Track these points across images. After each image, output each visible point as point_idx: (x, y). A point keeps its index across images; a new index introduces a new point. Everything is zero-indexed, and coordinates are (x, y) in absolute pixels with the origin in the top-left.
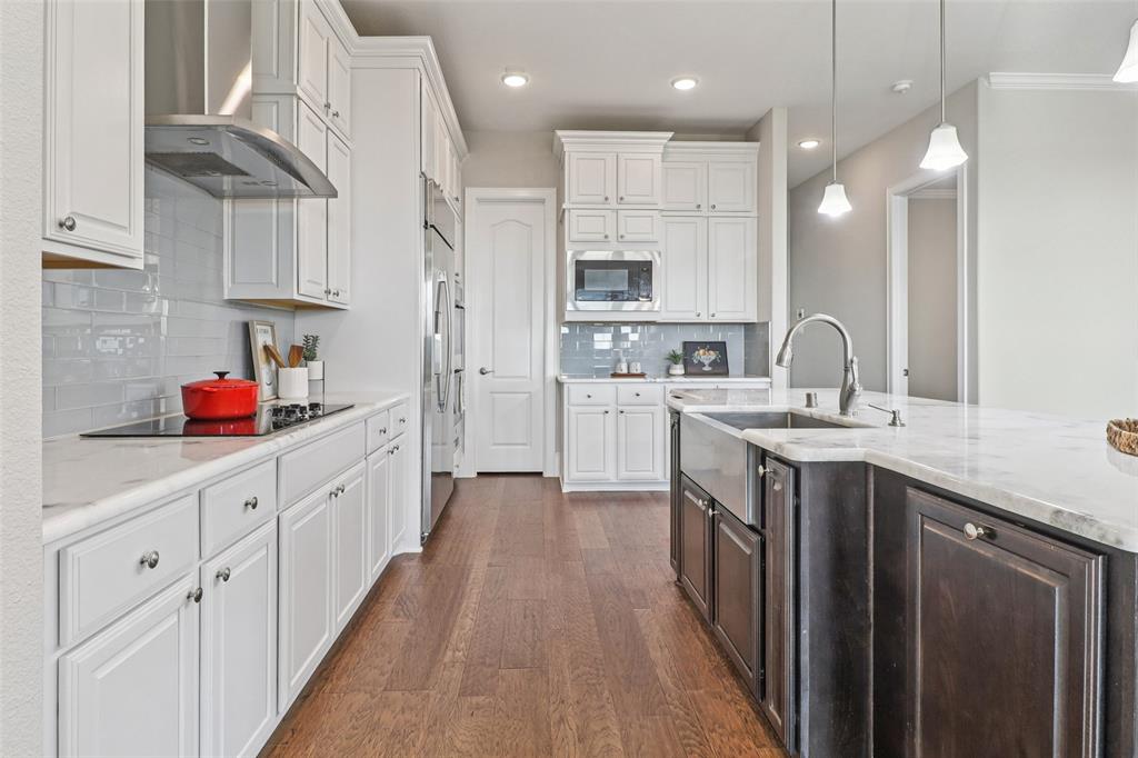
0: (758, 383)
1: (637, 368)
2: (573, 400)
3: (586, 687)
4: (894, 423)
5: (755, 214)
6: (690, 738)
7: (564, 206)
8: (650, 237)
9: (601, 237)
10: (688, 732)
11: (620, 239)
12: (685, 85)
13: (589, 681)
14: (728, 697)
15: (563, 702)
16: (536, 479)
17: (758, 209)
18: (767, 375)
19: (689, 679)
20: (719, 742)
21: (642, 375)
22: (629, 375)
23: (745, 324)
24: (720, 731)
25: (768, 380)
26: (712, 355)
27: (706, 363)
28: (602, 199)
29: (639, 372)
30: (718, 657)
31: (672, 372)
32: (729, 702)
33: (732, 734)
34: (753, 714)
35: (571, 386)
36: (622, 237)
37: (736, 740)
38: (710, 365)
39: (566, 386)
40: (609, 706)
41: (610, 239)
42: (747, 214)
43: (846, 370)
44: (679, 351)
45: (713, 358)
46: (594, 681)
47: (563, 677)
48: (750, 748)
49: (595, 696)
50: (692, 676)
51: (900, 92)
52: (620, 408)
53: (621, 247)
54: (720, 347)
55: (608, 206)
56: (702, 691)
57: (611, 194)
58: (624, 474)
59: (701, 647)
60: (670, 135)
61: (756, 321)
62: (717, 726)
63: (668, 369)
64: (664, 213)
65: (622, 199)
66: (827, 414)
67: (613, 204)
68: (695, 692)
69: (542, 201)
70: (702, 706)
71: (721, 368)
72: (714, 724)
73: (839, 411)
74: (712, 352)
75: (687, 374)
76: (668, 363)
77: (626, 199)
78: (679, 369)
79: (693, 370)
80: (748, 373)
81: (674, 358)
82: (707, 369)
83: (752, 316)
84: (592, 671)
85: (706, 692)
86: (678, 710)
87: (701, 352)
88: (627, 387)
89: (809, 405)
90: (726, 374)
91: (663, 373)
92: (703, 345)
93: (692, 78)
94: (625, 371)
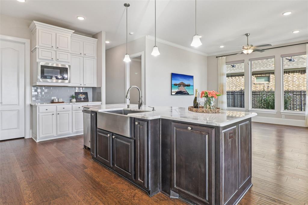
0: (98, 103)
1: (61, 100)
2: (41, 111)
3: (83, 195)
4: (153, 110)
5: (96, 58)
6: (119, 195)
7: (36, 47)
8: (67, 61)
9: (50, 59)
10: (117, 194)
11: (57, 60)
12: (81, 19)
13: (83, 193)
14: (121, 182)
15: (79, 201)
16: (23, 140)
17: (97, 57)
18: (101, 101)
19: (110, 182)
20: (126, 193)
21: (63, 102)
22: (58, 102)
23: (93, 87)
24: (124, 190)
25: (101, 102)
26: (84, 96)
27: (82, 98)
28: (51, 46)
29: (62, 101)
30: (114, 174)
31: (72, 101)
32: (122, 183)
33: (128, 190)
34: (129, 184)
35: (40, 107)
36: (58, 59)
37: (129, 191)
38: (83, 99)
39: (37, 107)
40: (94, 197)
41: (53, 60)
42: (94, 58)
43: (140, 99)
44: (74, 95)
45: (84, 97)
46: (85, 192)
47: (74, 195)
48: (133, 192)
49: (88, 196)
50: (110, 181)
51: (131, 35)
52: (58, 113)
53: (58, 63)
54: (86, 94)
55: (52, 49)
56: (115, 183)
57: (54, 45)
58: (59, 133)
59: (108, 174)
60: (74, 31)
61: (96, 87)
62: (123, 190)
63: (71, 100)
64: (71, 54)
65: (58, 47)
66: (136, 109)
67: (54, 48)
68: (113, 184)
69: (24, 43)
70: (117, 187)
71: (86, 100)
72: (122, 190)
73: (138, 108)
74: (84, 95)
75: (76, 102)
76: (71, 98)
77: (59, 48)
78: (74, 100)
79: (79, 100)
80: (93, 101)
81: (72, 97)
82: (82, 100)
83: (95, 85)
84: (82, 190)
85: (116, 183)
86: (112, 190)
87: (81, 95)
88: (60, 106)
89: (128, 107)
90: (88, 101)
91: (69, 101)
92: (81, 93)
93: (83, 17)
94: (57, 101)
